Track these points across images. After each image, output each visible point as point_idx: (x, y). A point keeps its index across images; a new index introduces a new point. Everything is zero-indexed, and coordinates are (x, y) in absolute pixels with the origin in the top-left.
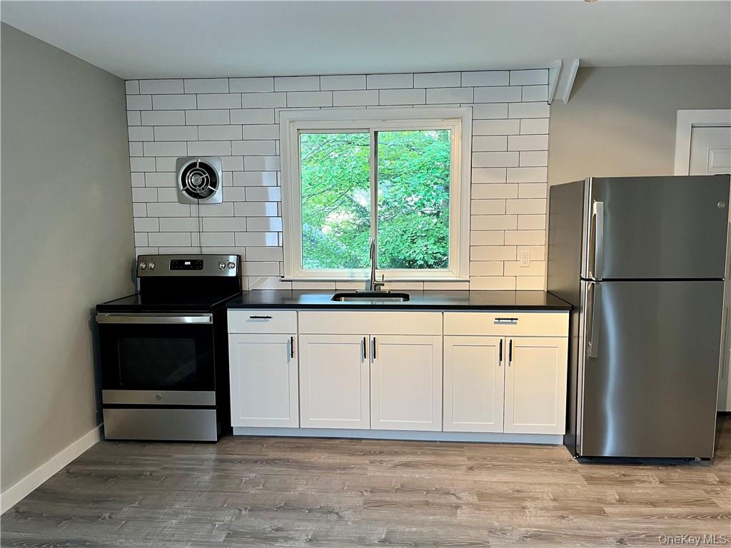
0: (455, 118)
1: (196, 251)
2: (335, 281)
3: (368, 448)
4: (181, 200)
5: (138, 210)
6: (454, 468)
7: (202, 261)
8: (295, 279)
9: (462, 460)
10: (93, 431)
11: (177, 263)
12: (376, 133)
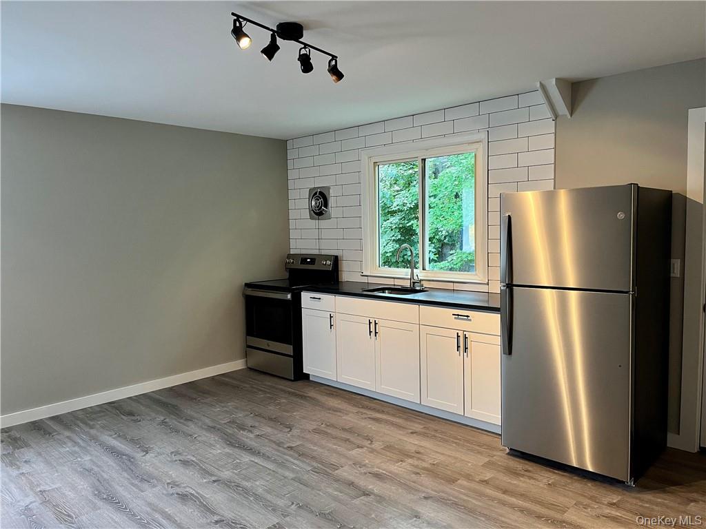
0: (478, 142)
1: (316, 252)
2: (394, 278)
3: (378, 407)
4: (312, 218)
5: (292, 224)
6: (401, 429)
7: (315, 259)
8: (372, 275)
9: (418, 427)
10: (240, 361)
11: (304, 260)
12: (425, 160)
